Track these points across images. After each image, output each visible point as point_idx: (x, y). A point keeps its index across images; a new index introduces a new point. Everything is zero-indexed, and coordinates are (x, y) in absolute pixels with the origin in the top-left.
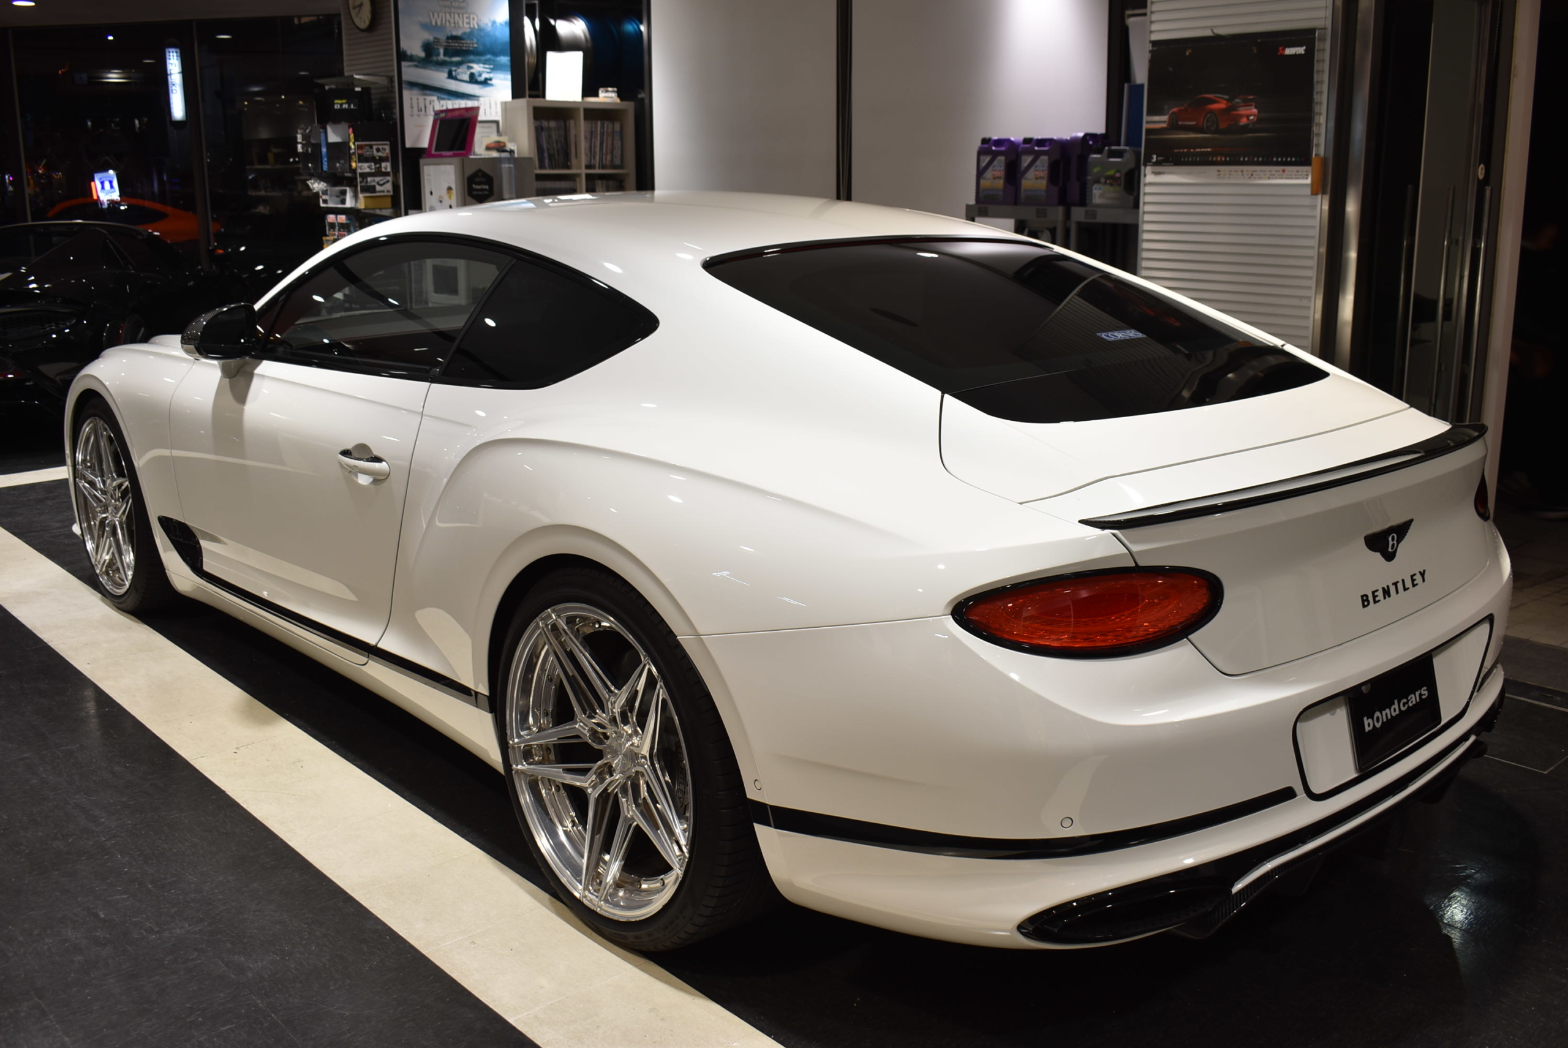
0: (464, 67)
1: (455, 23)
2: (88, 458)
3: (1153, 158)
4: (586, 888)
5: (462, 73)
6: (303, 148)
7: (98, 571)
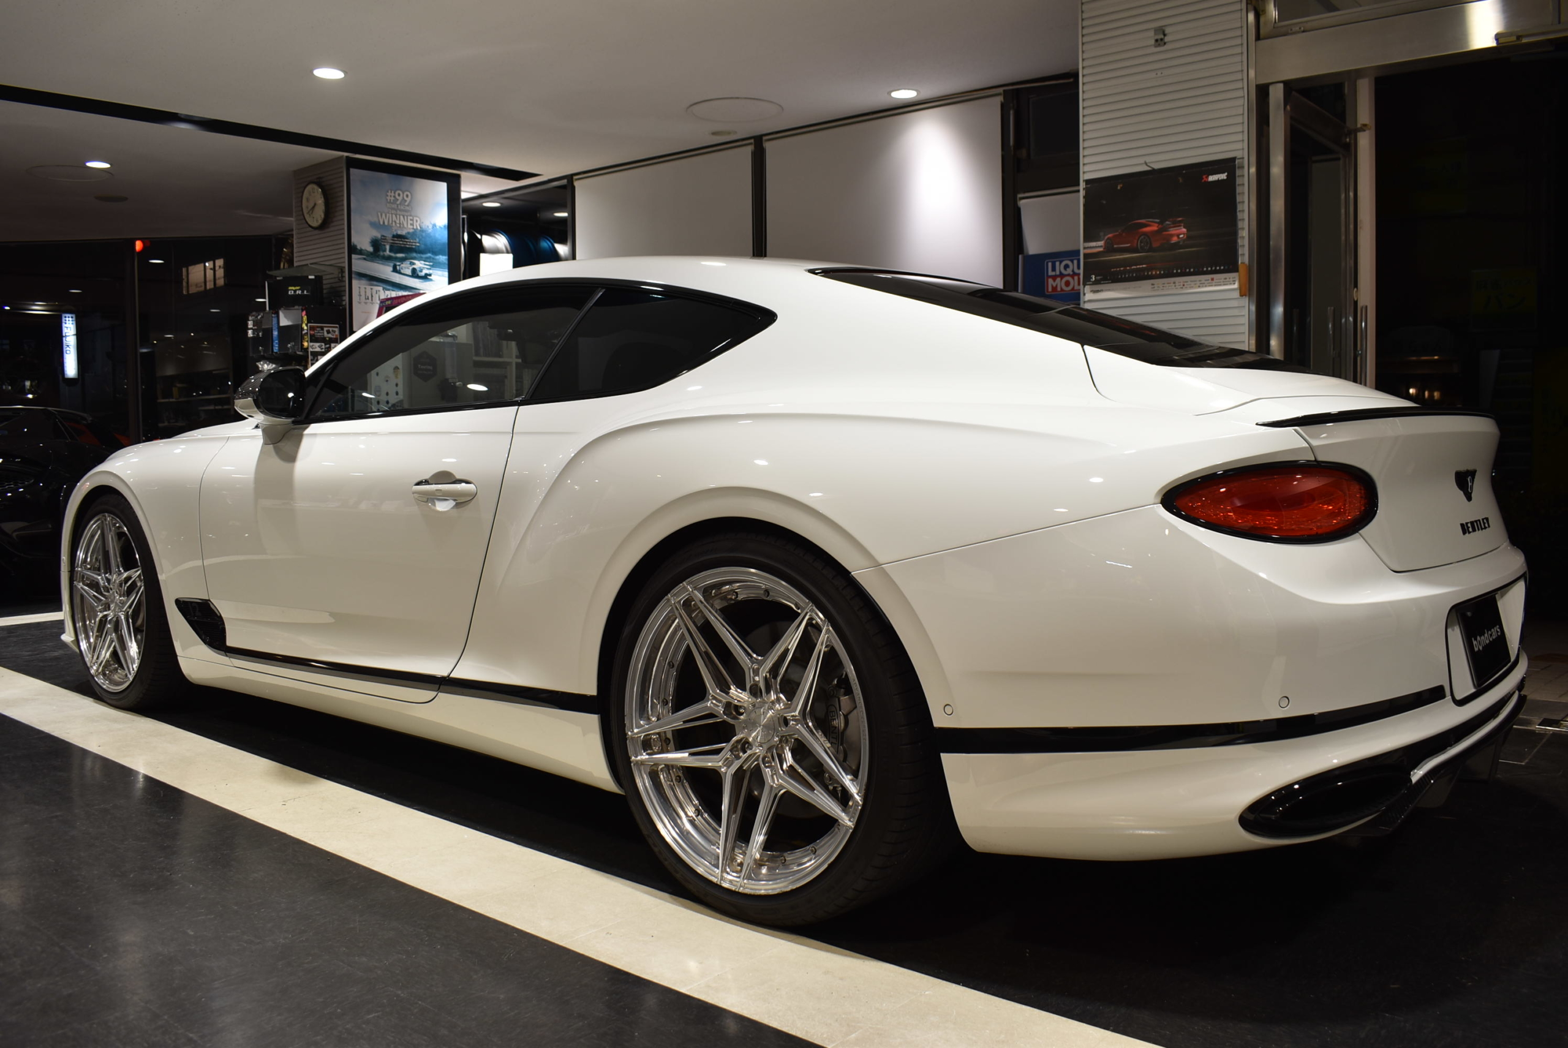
0: (408, 262)
1: (400, 224)
2: (89, 560)
3: (1092, 278)
4: (724, 871)
5: (405, 268)
6: (253, 333)
7: (92, 672)
